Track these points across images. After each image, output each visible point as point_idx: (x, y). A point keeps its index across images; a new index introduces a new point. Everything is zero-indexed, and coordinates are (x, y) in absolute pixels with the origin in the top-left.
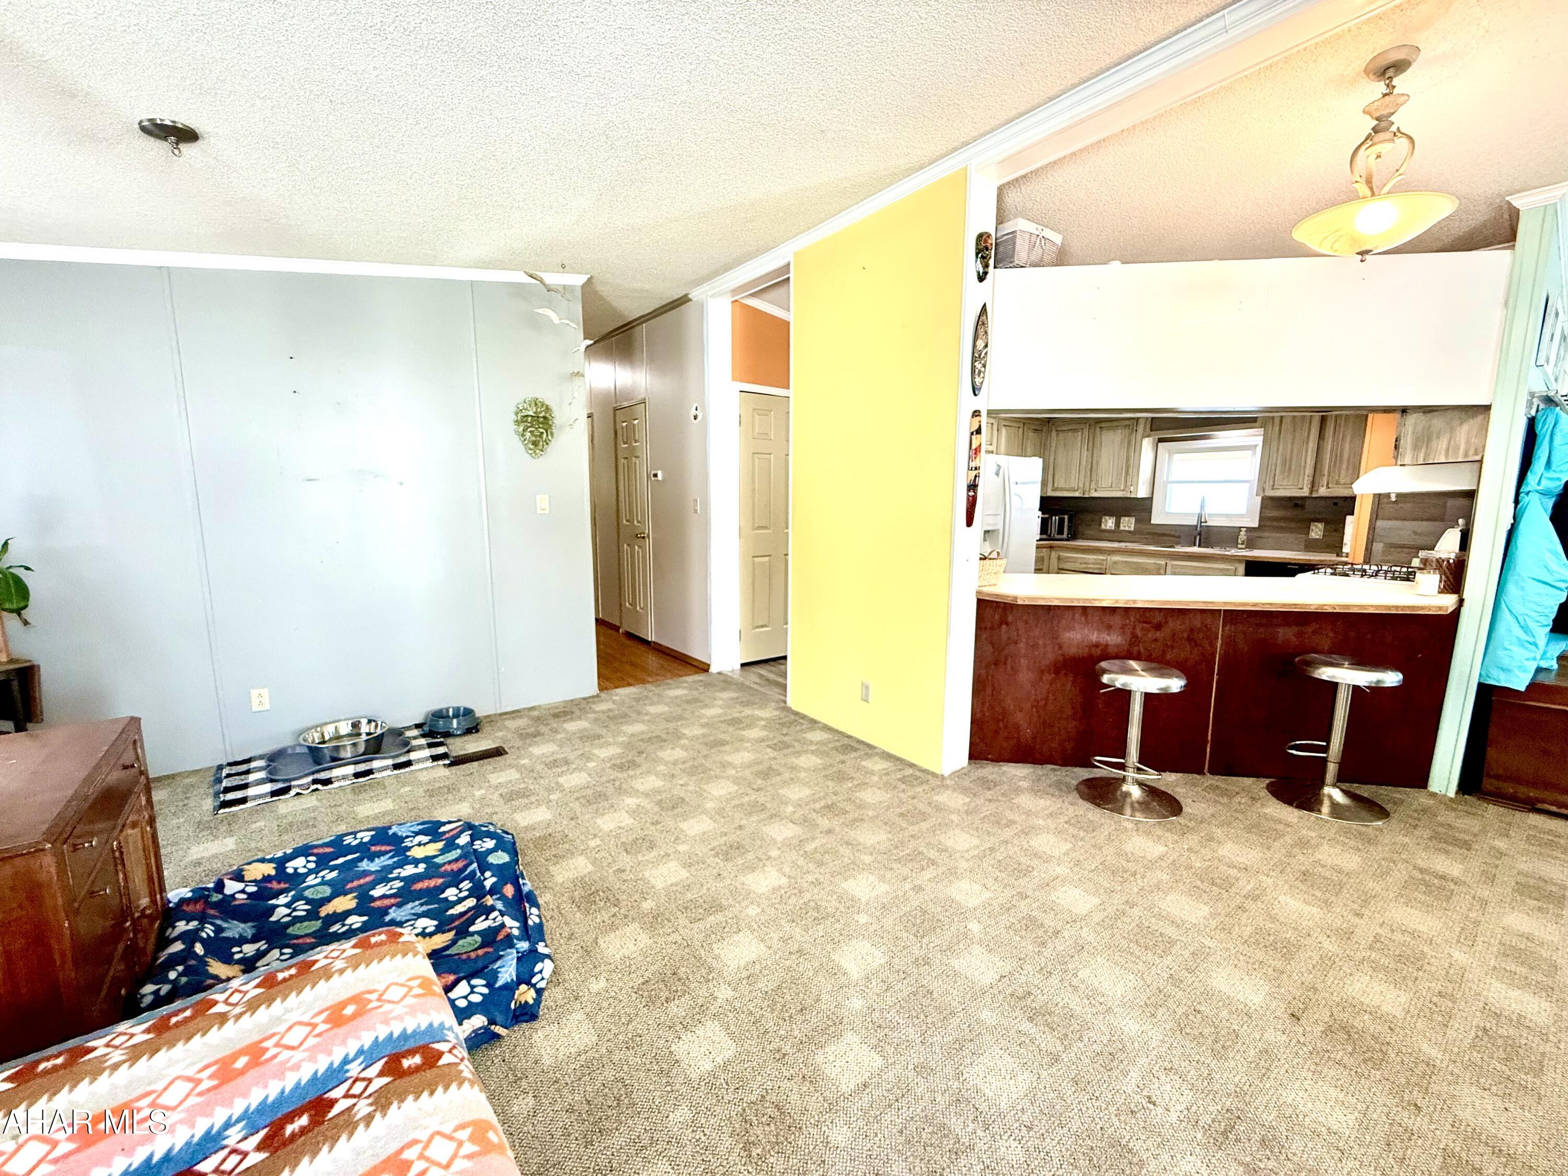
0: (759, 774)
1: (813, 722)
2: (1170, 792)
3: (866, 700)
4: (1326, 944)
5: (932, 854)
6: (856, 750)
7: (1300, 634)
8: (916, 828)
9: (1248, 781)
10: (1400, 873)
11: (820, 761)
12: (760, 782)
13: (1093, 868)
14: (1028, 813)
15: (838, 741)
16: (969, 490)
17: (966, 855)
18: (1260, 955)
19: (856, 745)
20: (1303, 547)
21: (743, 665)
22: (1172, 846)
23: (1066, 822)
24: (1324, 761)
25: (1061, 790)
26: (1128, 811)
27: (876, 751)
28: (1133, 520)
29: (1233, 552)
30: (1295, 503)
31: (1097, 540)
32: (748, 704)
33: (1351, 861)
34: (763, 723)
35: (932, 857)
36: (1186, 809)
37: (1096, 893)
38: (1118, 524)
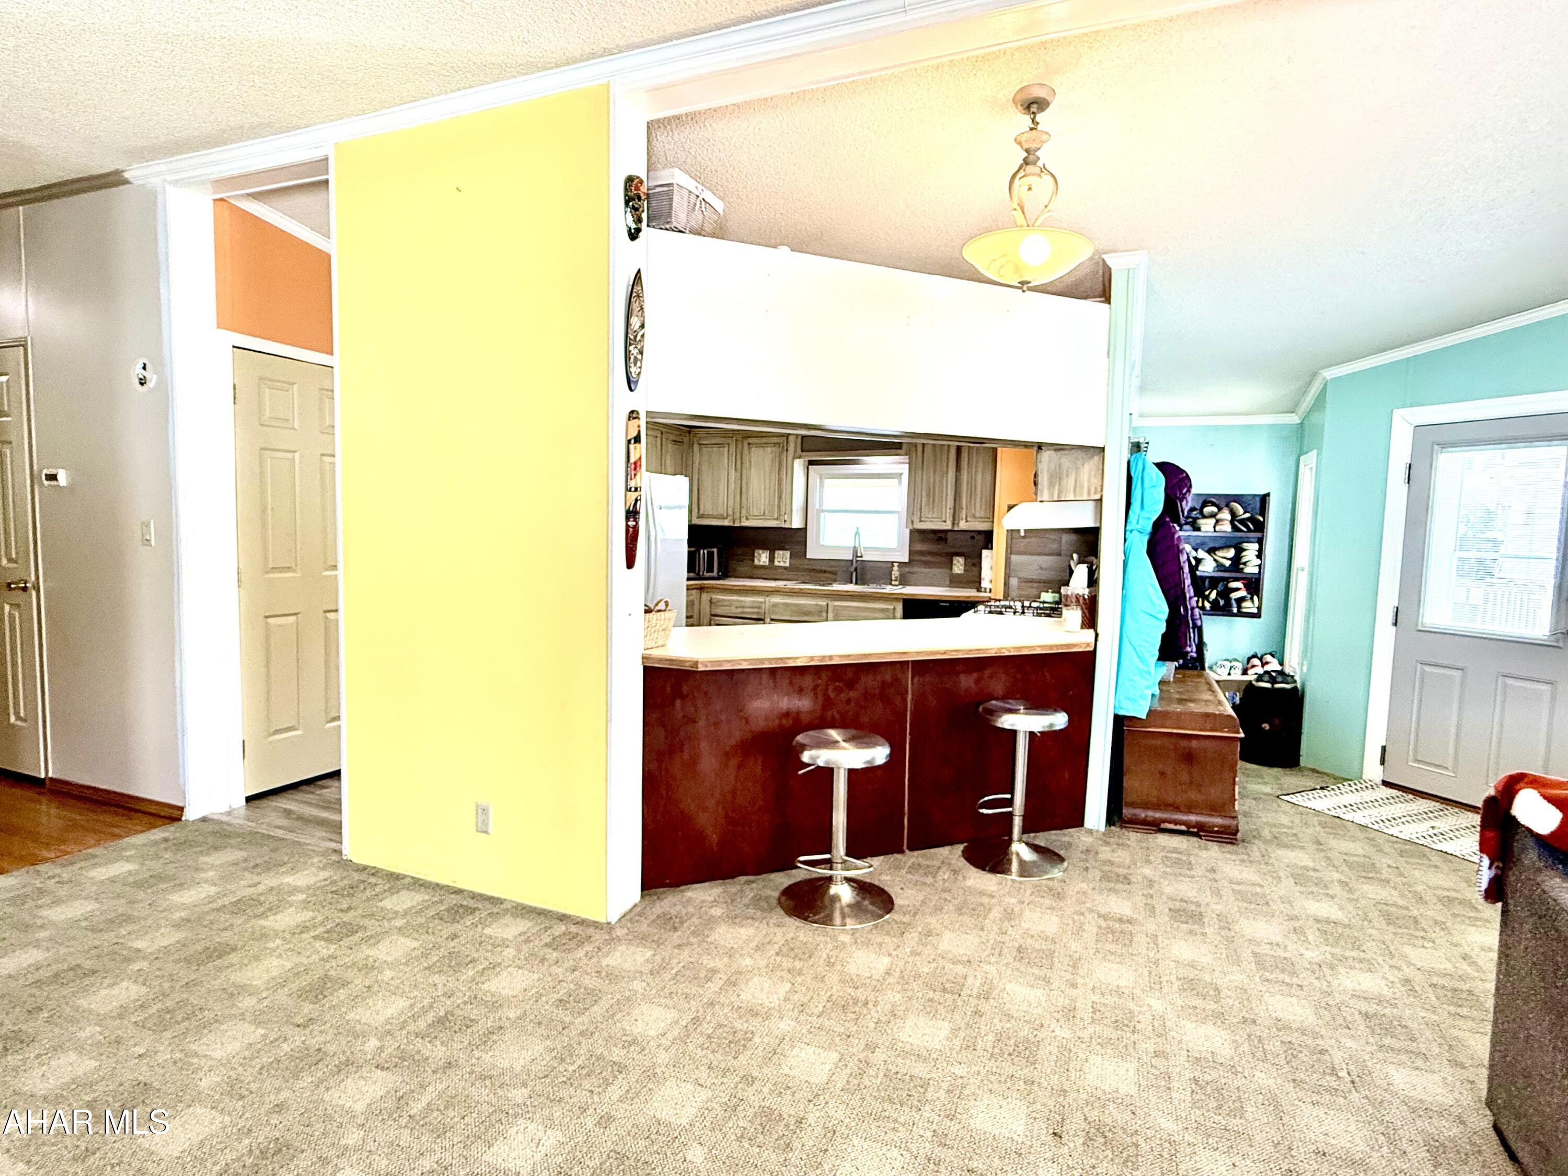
0: (303, 994)
1: (395, 877)
2: (876, 883)
3: (484, 830)
4: (1058, 1032)
5: (617, 1054)
6: (473, 911)
7: (978, 681)
8: (585, 1018)
9: (944, 851)
10: (1091, 927)
11: (416, 944)
12: (307, 1008)
13: (821, 1009)
14: (730, 953)
15: (441, 902)
16: (627, 519)
17: (663, 1041)
18: (1008, 1068)
19: (472, 903)
20: (948, 582)
21: (249, 799)
22: (894, 953)
23: (777, 954)
24: (1010, 815)
25: (762, 910)
26: (837, 919)
27: (503, 906)
28: (788, 554)
29: (888, 589)
30: (939, 536)
31: (751, 578)
32: (268, 867)
33: (1050, 924)
34: (301, 897)
35: (616, 1059)
36: (898, 901)
37: (831, 1046)
38: (772, 559)
